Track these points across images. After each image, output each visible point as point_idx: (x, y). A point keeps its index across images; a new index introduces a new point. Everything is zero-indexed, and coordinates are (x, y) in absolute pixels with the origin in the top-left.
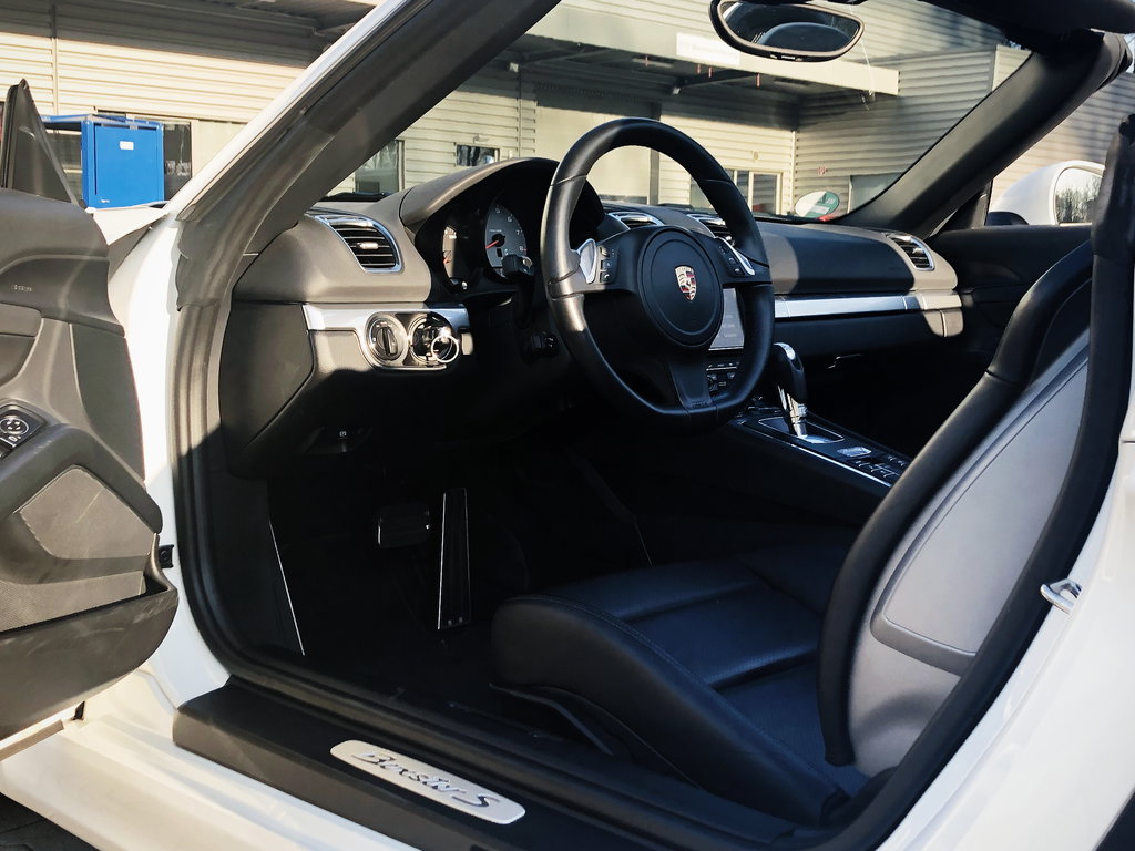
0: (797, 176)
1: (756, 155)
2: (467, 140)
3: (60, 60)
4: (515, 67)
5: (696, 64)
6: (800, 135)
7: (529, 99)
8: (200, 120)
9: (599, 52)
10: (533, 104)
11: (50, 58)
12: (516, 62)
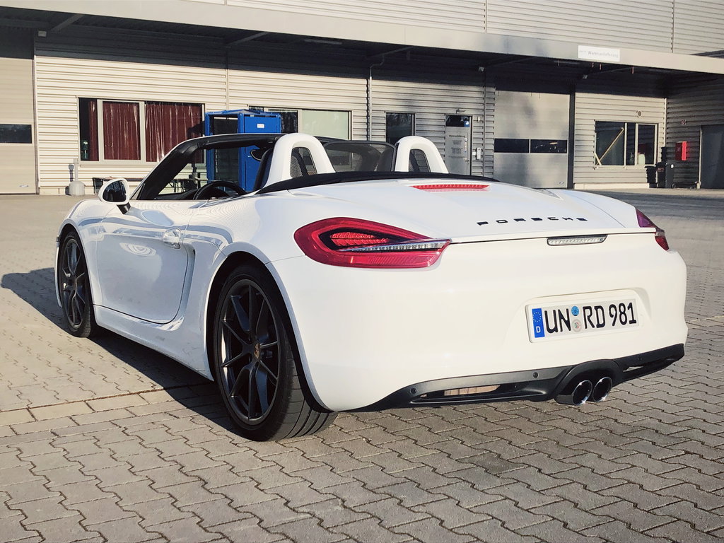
0: (668, 126)
1: (640, 113)
2: (453, 112)
3: (230, 80)
4: (482, 69)
5: (591, 62)
6: (670, 101)
7: (490, 87)
8: (303, 109)
9: (527, 59)
10: (493, 90)
11: (225, 80)
12: (482, 66)
